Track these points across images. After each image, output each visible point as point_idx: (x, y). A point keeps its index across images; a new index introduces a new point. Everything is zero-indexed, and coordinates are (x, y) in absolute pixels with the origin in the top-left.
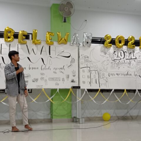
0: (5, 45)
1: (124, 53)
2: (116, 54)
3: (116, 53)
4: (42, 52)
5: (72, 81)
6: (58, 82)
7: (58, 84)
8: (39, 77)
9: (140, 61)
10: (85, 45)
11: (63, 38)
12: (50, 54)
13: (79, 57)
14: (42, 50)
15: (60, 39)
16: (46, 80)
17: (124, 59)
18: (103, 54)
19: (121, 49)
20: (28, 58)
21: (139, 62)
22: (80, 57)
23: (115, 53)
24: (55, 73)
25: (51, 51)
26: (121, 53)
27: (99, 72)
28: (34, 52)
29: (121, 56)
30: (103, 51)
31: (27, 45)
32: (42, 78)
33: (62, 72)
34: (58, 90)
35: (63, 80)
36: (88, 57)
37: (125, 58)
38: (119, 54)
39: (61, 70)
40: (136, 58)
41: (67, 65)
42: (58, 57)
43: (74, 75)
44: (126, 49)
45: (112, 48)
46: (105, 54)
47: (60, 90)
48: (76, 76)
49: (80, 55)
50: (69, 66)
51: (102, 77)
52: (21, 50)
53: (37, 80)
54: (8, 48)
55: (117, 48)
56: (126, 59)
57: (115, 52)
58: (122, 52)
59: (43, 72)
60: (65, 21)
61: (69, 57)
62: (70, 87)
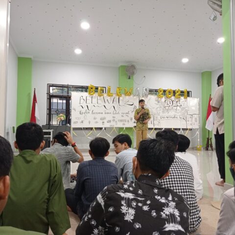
0: (89, 97)
1: (172, 101)
3: (166, 102)
4: (114, 102)
5: (135, 122)
6: (125, 123)
8: (111, 119)
12: (119, 103)
15: (126, 92)
16: (116, 122)
18: (157, 103)
19: (170, 99)
20: (104, 106)
21: (183, 108)
24: (123, 116)
27: (154, 116)
28: (108, 102)
29: (170, 104)
31: (103, 97)
32: (114, 120)
37: (173, 105)
38: (168, 102)
39: (127, 114)
40: (181, 106)
42: (125, 105)
44: (174, 99)
45: (164, 98)
46: (159, 102)
47: (126, 128)
52: (100, 100)
54: (91, 99)
55: (167, 98)
59: (114, 116)
60: (129, 78)
61: (132, 105)
62: (133, 127)
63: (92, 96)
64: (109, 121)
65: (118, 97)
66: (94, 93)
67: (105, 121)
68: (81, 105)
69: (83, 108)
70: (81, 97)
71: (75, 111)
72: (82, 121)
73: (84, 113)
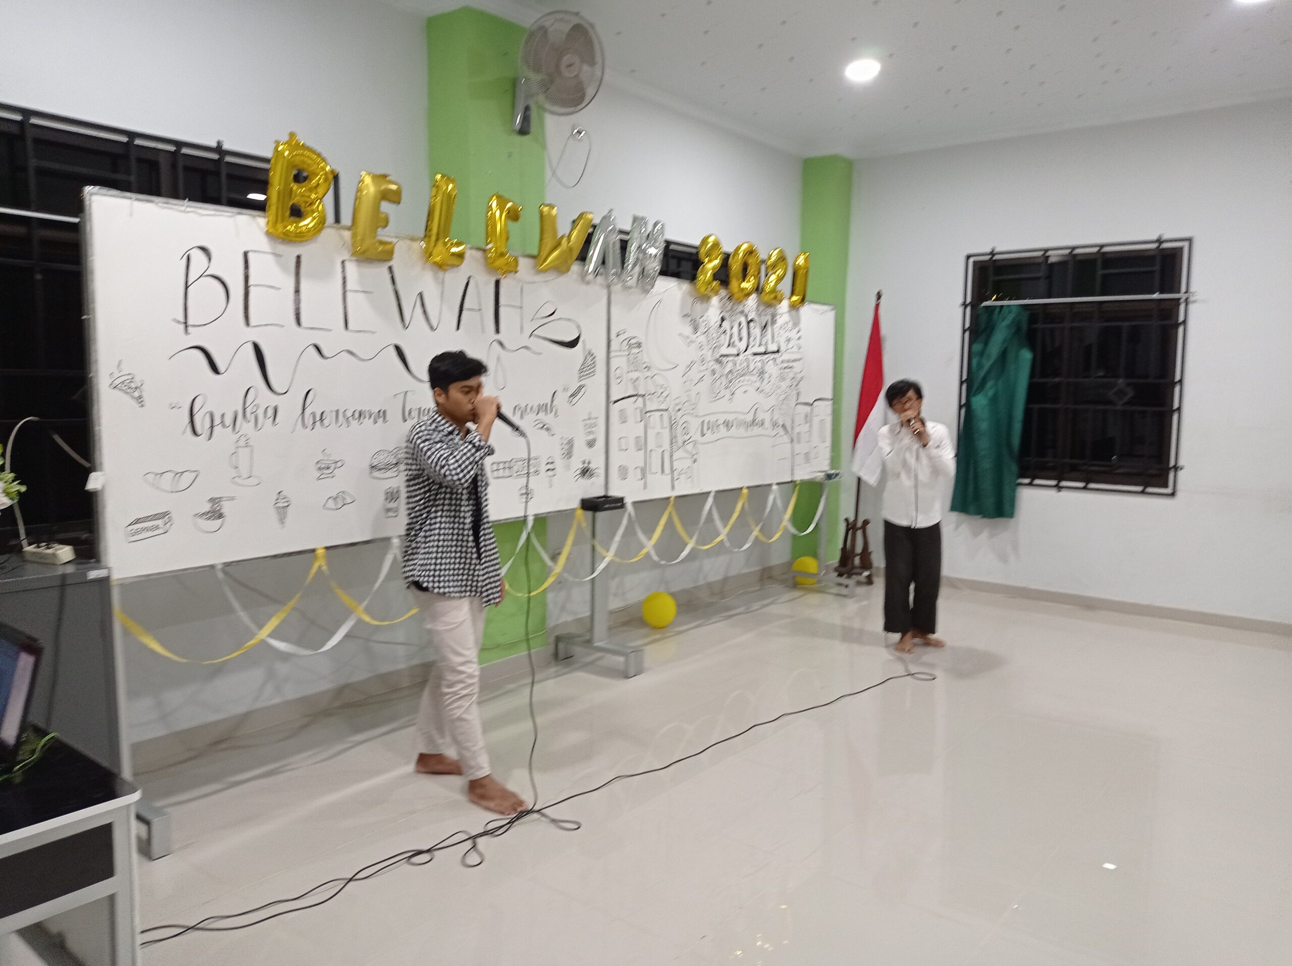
0: (271, 258)
1: (748, 324)
2: (725, 332)
4: (464, 313)
5: (585, 472)
6: (532, 483)
7: (532, 497)
9: (788, 361)
11: (564, 241)
12: (497, 331)
13: (609, 345)
14: (466, 306)
17: (749, 352)
18: (688, 330)
19: (740, 308)
20: (399, 351)
21: (785, 365)
22: (614, 346)
23: (724, 324)
25: (502, 310)
26: (740, 324)
27: (673, 418)
28: (425, 312)
29: (741, 340)
30: (686, 316)
31: (390, 268)
33: (548, 429)
34: (531, 526)
35: (550, 467)
36: (639, 345)
37: (751, 349)
40: (778, 351)
41: (565, 389)
43: (591, 437)
44: (755, 306)
46: (696, 329)
47: (538, 520)
48: (596, 445)
49: (613, 336)
50: (573, 395)
54: (291, 282)
55: (731, 299)
56: (755, 354)
57: (723, 319)
58: (743, 320)
60: (524, 131)
61: (572, 344)
62: (575, 504)
63: (298, 257)
65: (490, 279)
68: (197, 337)
69: (214, 368)
70: (198, 257)
71: (140, 400)
72: (212, 500)
73: (228, 420)
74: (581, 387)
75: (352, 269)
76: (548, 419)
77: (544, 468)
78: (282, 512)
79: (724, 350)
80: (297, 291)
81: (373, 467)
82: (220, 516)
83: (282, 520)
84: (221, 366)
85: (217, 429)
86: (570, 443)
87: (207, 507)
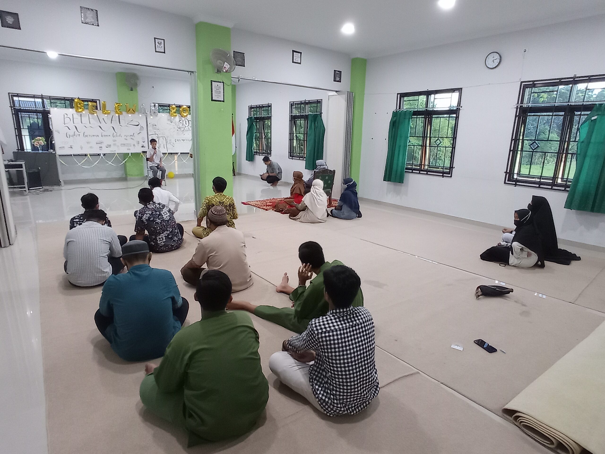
0: (77, 114)
1: (188, 121)
2: (181, 123)
5: (143, 147)
6: (130, 148)
7: (130, 149)
8: (111, 143)
10: (152, 115)
11: (131, 109)
12: (120, 123)
13: (147, 125)
14: (112, 120)
15: (128, 110)
16: (118, 146)
17: (189, 127)
18: (169, 122)
19: (185, 118)
20: (100, 127)
23: (180, 121)
24: (126, 139)
25: (120, 120)
26: (186, 121)
27: (166, 138)
28: (104, 121)
29: (186, 124)
30: (168, 120)
32: (115, 145)
33: (133, 139)
34: (130, 155)
35: (134, 145)
36: (156, 125)
38: (184, 122)
39: (131, 137)
41: (137, 133)
42: (128, 125)
43: (144, 141)
45: (177, 117)
46: (171, 122)
47: (132, 154)
48: (145, 142)
49: (148, 124)
50: (138, 134)
51: (169, 143)
52: (92, 119)
53: (110, 146)
54: (80, 118)
55: (182, 117)
59: (114, 138)
60: (131, 90)
61: (137, 125)
62: (141, 152)
63: (81, 115)
64: (109, 146)
65: (117, 115)
66: (83, 110)
67: (104, 146)
68: (66, 125)
69: (69, 129)
70: (66, 115)
71: (59, 133)
72: (71, 146)
73: (72, 136)
74: (140, 133)
75: (90, 115)
76: (133, 137)
77: (132, 145)
78: (82, 148)
79: (181, 126)
80: (81, 119)
81: (97, 143)
82: (72, 148)
83: (82, 149)
84: (70, 129)
85: (71, 137)
86: (139, 142)
87: (70, 147)
